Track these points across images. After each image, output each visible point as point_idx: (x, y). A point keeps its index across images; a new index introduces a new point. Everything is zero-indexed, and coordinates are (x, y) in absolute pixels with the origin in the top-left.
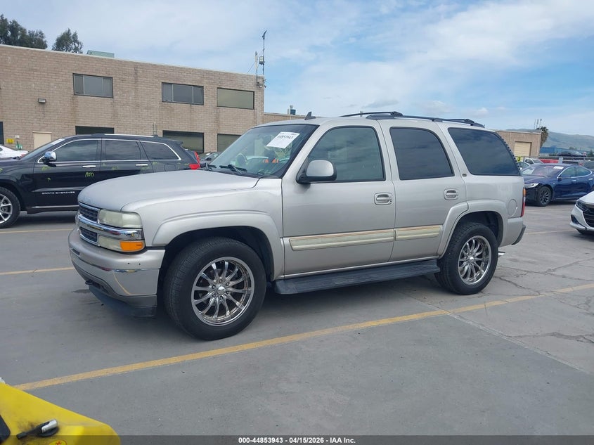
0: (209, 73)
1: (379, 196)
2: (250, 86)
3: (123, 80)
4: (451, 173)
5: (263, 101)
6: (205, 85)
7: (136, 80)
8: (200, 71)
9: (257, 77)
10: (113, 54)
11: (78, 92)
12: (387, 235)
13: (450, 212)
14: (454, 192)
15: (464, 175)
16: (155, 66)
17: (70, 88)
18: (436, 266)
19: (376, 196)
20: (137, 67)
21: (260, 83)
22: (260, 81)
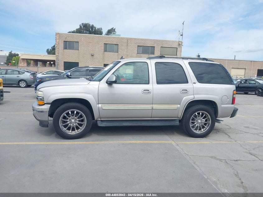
0: (157, 41)
1: (144, 90)
2: (176, 45)
3: (122, 45)
4: (187, 82)
5: (181, 52)
6: (155, 46)
7: (127, 45)
8: (154, 40)
9: (179, 42)
10: (120, 35)
11: (105, 50)
12: (149, 107)
13: (183, 99)
14: (187, 90)
15: (194, 83)
16: (135, 39)
17: (102, 49)
18: (178, 123)
19: (143, 90)
20: (128, 39)
21: (180, 44)
22: (180, 43)
